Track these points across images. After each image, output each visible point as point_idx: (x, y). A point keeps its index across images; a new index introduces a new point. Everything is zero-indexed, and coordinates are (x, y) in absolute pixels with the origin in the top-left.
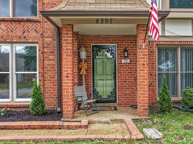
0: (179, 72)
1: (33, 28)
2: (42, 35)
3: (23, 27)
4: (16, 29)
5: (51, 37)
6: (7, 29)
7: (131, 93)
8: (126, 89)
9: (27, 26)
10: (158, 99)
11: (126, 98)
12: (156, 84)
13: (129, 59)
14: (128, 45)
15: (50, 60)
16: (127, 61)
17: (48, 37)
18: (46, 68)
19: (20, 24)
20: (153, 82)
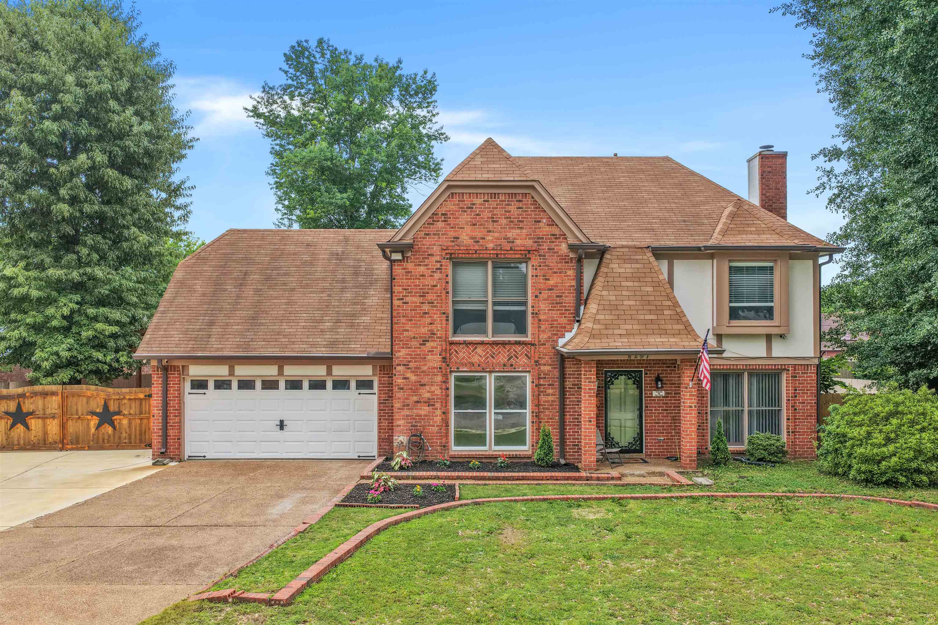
0: (746, 408)
1: (523, 352)
2: (536, 362)
3: (508, 351)
4: (498, 354)
5: (550, 365)
6: (486, 354)
7: (667, 439)
8: (658, 433)
9: (514, 350)
10: (710, 448)
11: (658, 446)
12: (707, 426)
13: (665, 390)
14: (662, 370)
15: (547, 395)
16: (661, 394)
17: (545, 365)
18: (542, 405)
19: (504, 347)
20: (703, 423)
